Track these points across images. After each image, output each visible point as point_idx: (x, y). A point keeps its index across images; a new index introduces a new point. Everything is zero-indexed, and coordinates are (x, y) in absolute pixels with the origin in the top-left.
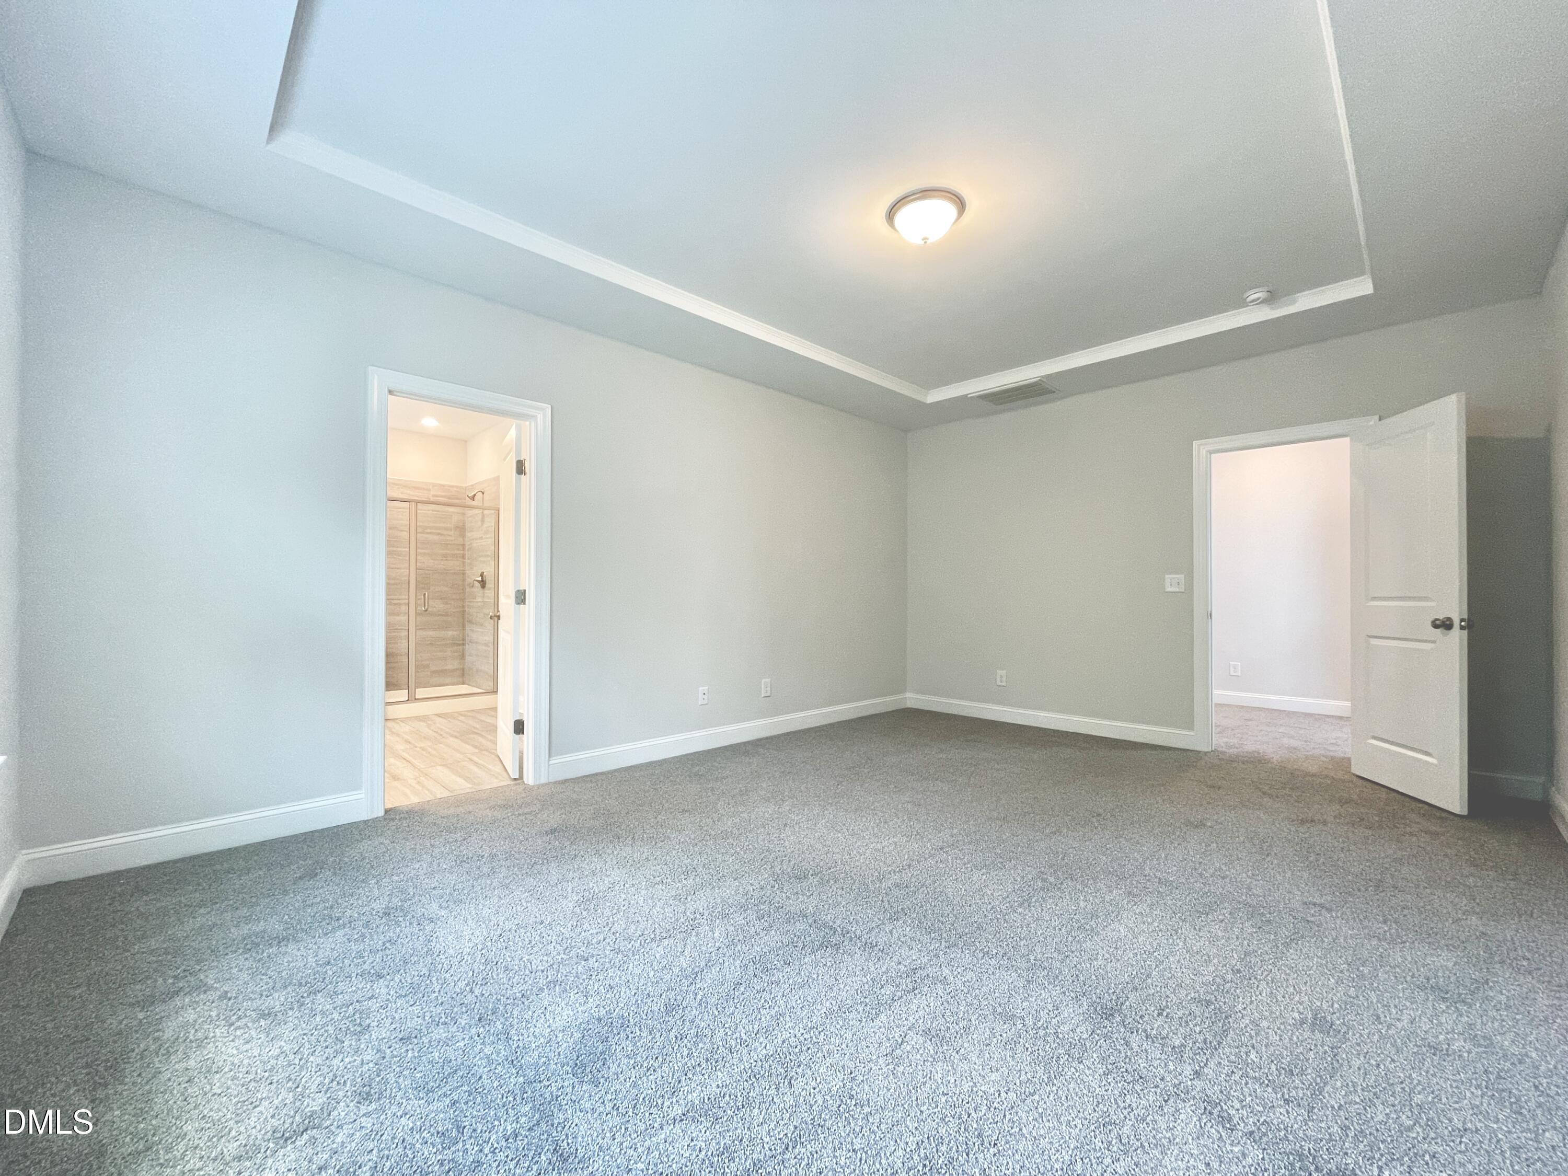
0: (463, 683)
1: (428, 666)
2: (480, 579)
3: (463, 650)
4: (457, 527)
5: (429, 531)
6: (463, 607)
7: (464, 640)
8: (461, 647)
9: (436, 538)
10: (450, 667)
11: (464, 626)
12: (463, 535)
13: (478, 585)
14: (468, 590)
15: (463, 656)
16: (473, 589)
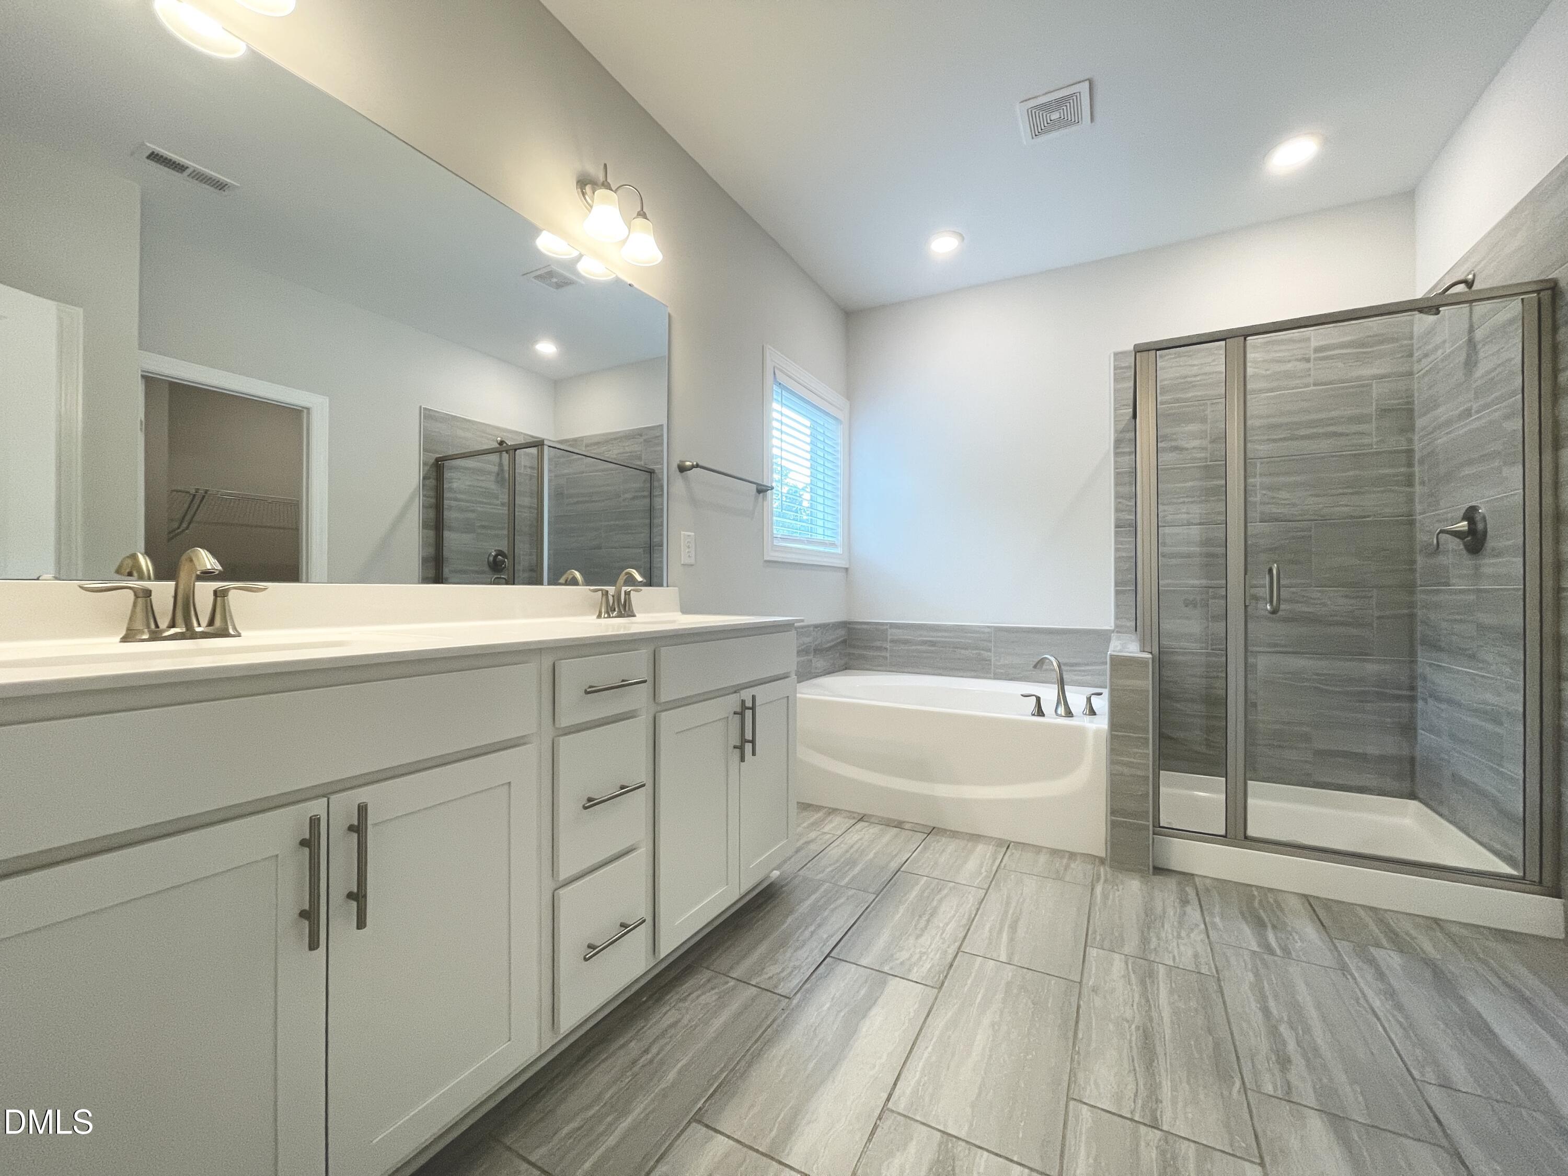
0: (1412, 796)
1: (1307, 738)
2: (1463, 525)
3: (1413, 714)
4: (1384, 412)
5: (1303, 432)
6: (1411, 605)
7: (1413, 688)
8: (1405, 705)
9: (1325, 445)
10: (1372, 750)
11: (1412, 653)
12: (1408, 428)
13: (1455, 544)
14: (1420, 560)
15: (1408, 729)
16: (1442, 559)
